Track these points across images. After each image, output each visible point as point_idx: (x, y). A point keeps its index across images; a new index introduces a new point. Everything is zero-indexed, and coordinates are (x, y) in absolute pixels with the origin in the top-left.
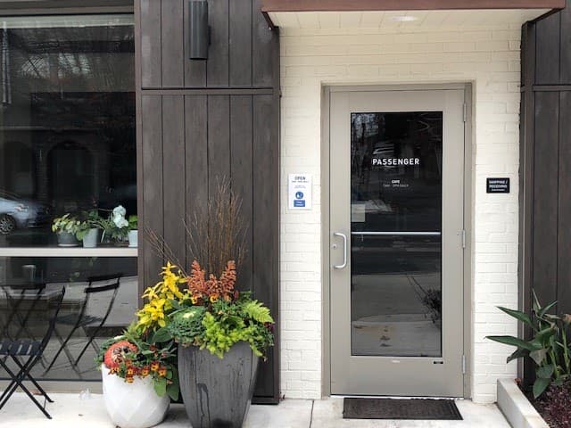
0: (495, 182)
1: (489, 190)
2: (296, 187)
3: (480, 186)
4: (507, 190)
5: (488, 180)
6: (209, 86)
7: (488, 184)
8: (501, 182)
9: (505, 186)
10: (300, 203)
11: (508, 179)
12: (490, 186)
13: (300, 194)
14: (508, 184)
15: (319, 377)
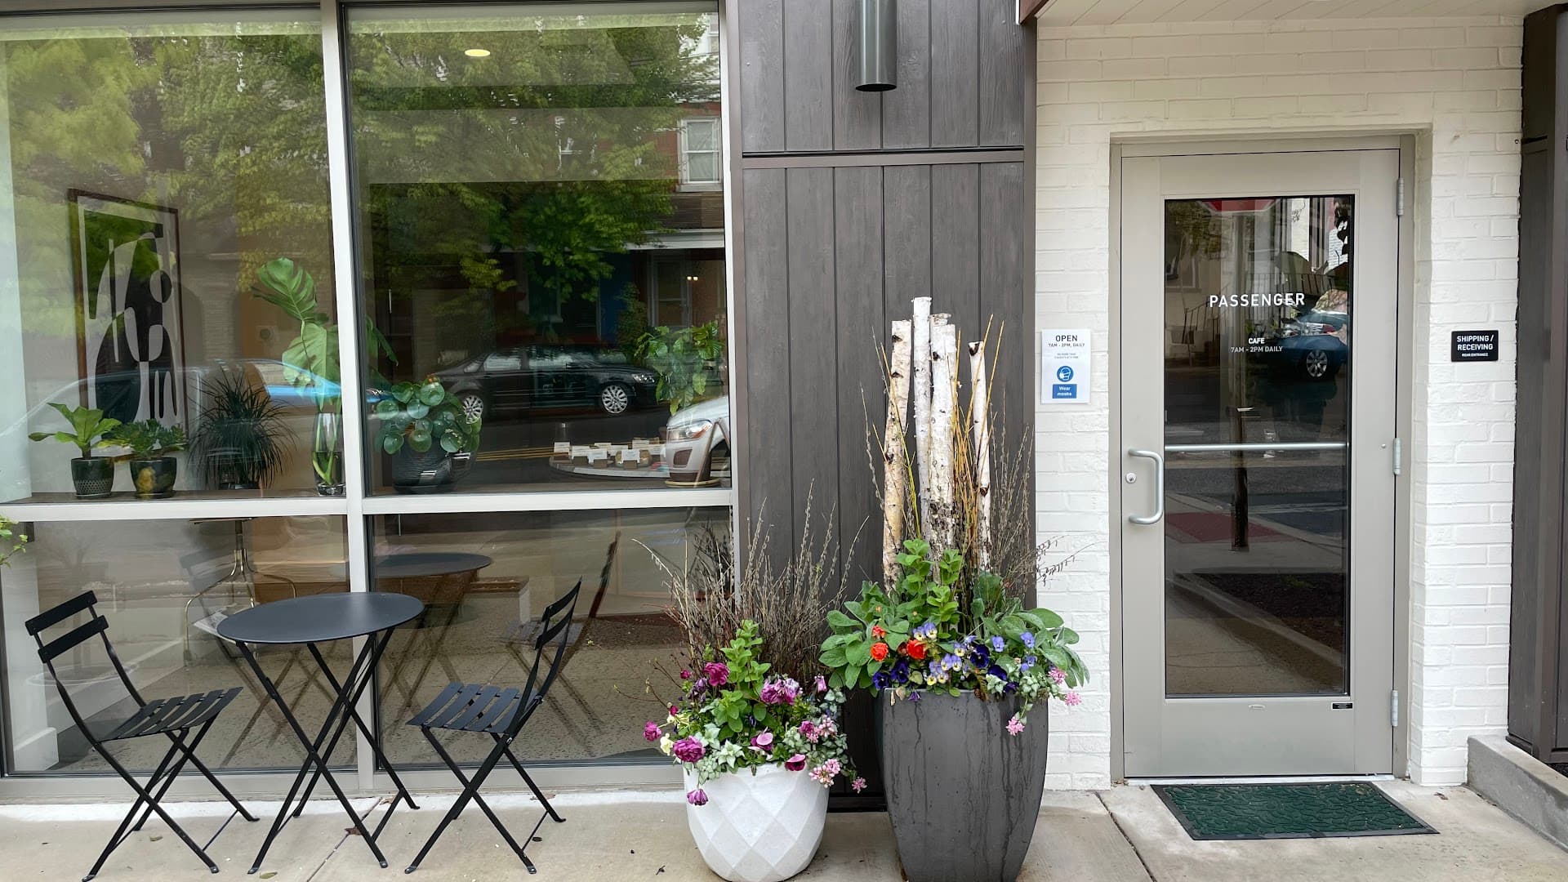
0: (1470, 338)
1: (1457, 356)
2: (1060, 355)
3: (1440, 347)
4: (1493, 356)
5: (1455, 334)
6: (886, 147)
7: (1455, 343)
8: (1482, 338)
9: (1490, 347)
10: (1065, 390)
11: (1496, 333)
12: (1459, 347)
13: (1066, 371)
14: (1495, 343)
15: (1106, 746)
